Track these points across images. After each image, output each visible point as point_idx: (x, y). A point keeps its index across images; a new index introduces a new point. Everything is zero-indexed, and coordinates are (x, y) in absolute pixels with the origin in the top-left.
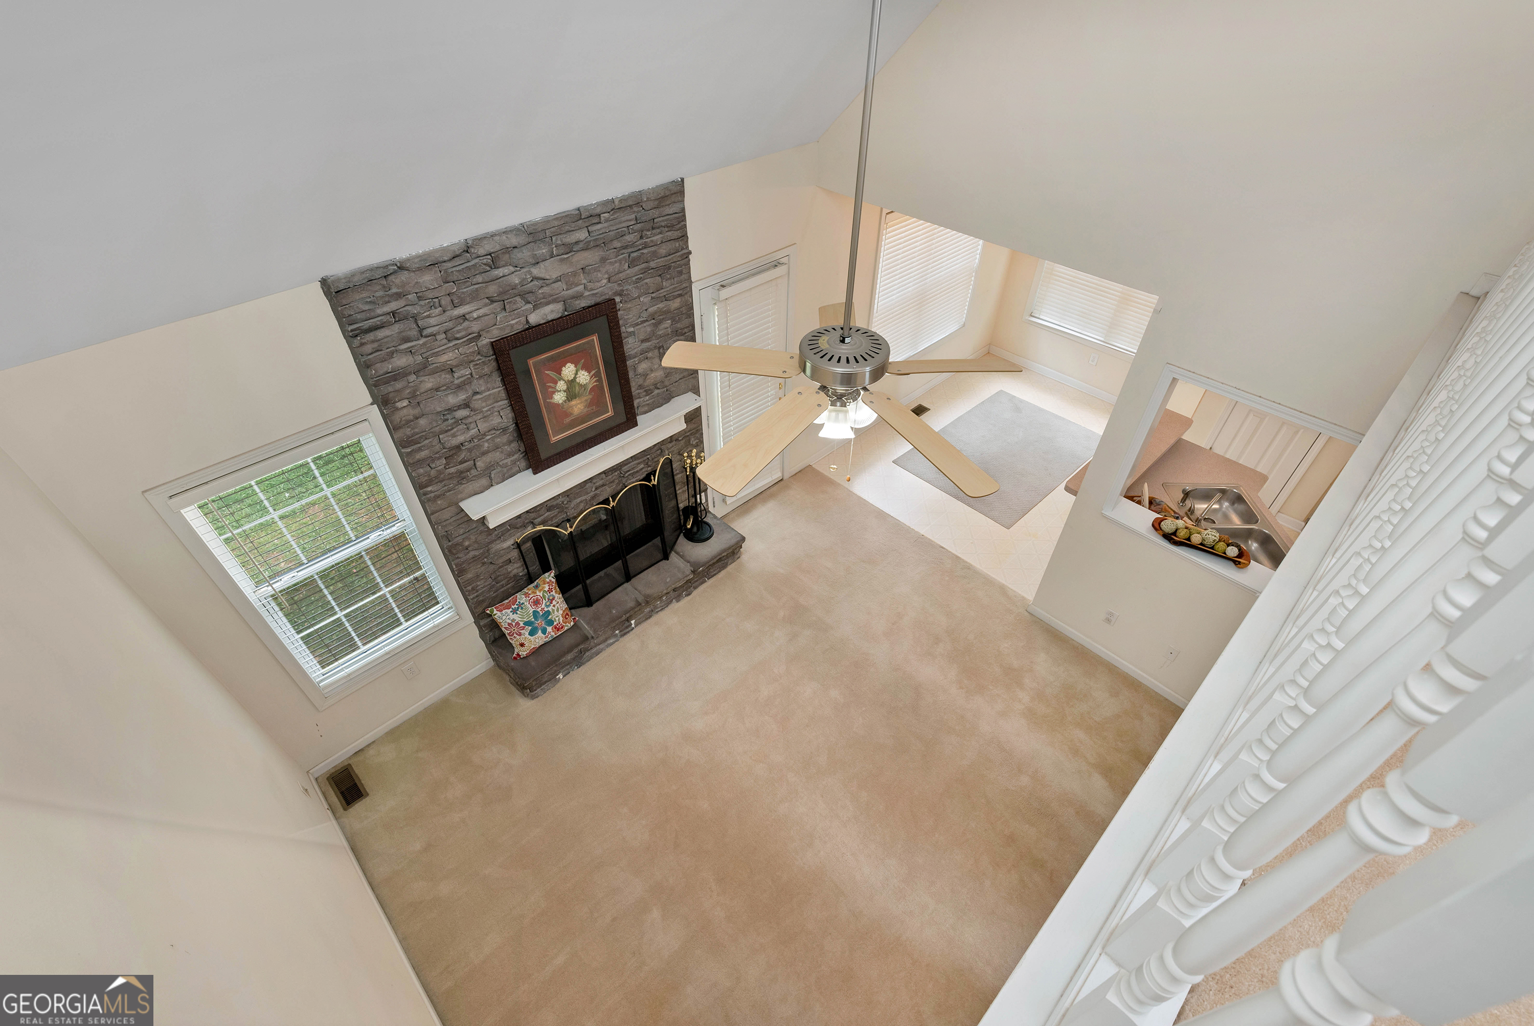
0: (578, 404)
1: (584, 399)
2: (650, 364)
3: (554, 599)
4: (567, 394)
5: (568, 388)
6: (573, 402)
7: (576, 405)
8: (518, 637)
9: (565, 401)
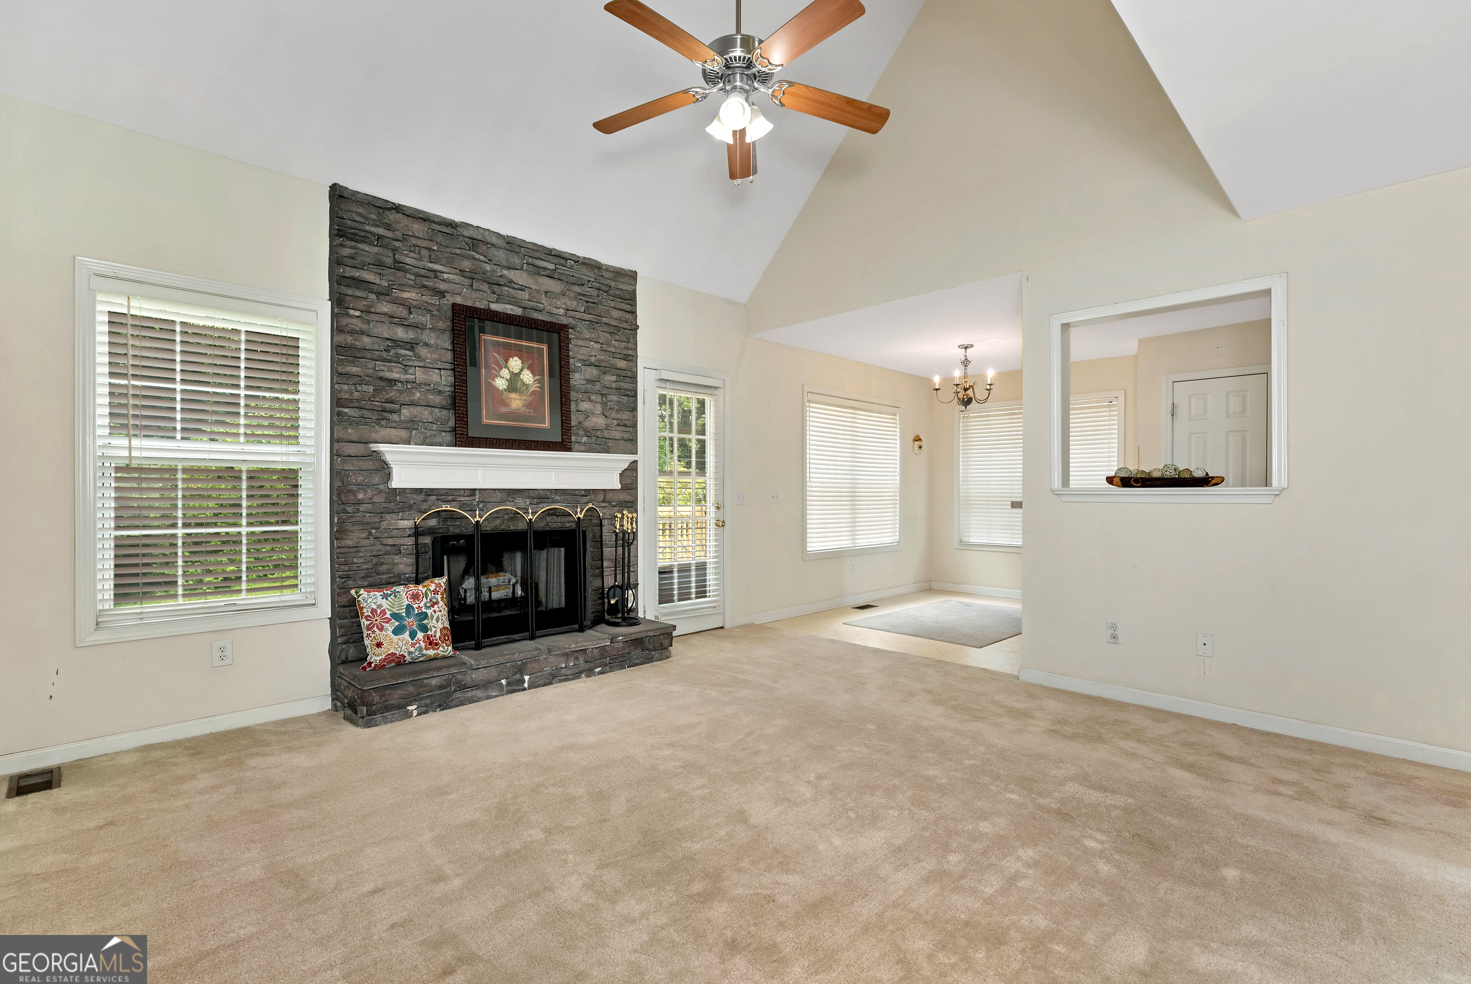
0: (518, 399)
1: (524, 398)
2: (592, 407)
3: (437, 603)
4: (508, 384)
5: (511, 379)
6: (513, 395)
7: (515, 399)
8: (378, 632)
9: (505, 390)
